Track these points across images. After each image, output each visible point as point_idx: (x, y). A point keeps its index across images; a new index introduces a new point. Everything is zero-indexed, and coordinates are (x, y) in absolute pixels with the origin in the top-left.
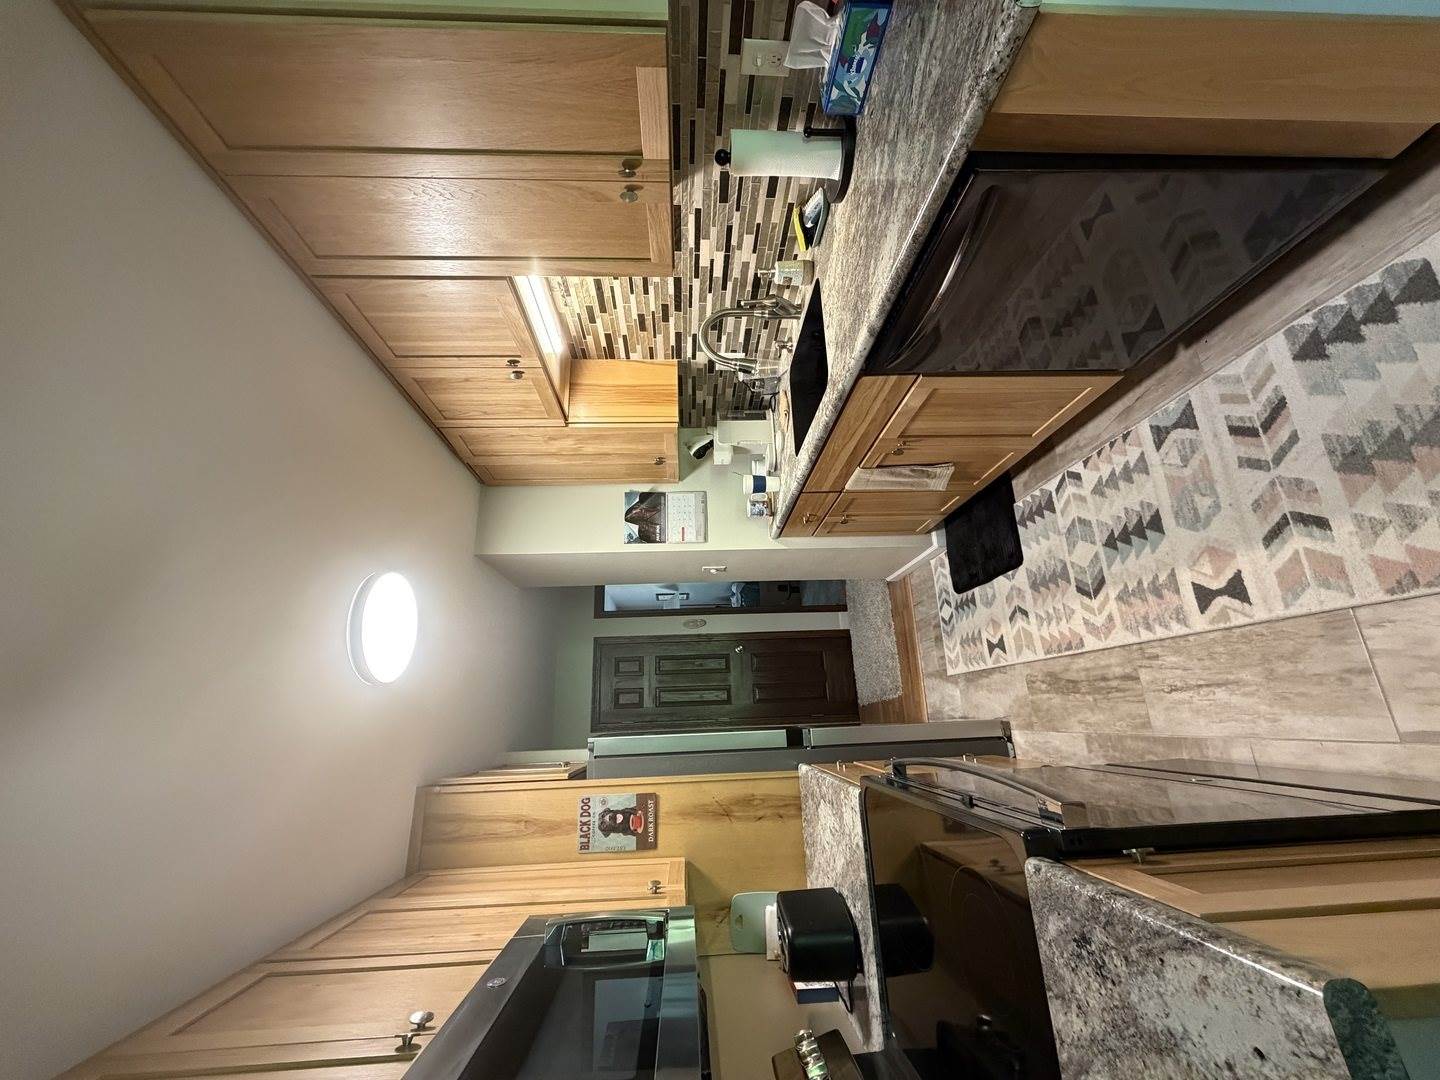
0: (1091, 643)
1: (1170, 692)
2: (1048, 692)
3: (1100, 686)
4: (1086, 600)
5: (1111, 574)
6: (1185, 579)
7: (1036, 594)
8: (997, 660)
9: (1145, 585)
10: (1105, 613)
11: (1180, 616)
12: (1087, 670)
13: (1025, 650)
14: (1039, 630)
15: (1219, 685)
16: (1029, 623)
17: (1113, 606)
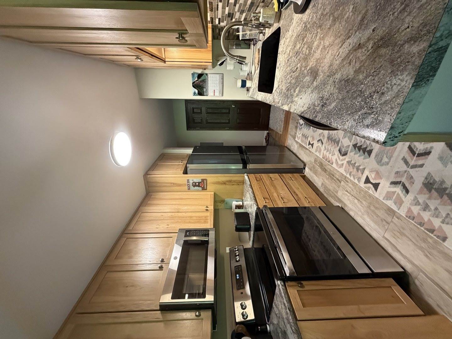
0: (334, 165)
1: (346, 191)
2: (319, 166)
3: (331, 176)
4: (339, 155)
5: (349, 154)
6: (366, 173)
7: (328, 141)
8: (310, 148)
9: (356, 165)
10: (342, 162)
11: (359, 179)
12: (330, 170)
13: (318, 152)
14: (324, 151)
15: (357, 199)
16: (322, 147)
17: (345, 162)
